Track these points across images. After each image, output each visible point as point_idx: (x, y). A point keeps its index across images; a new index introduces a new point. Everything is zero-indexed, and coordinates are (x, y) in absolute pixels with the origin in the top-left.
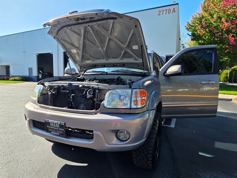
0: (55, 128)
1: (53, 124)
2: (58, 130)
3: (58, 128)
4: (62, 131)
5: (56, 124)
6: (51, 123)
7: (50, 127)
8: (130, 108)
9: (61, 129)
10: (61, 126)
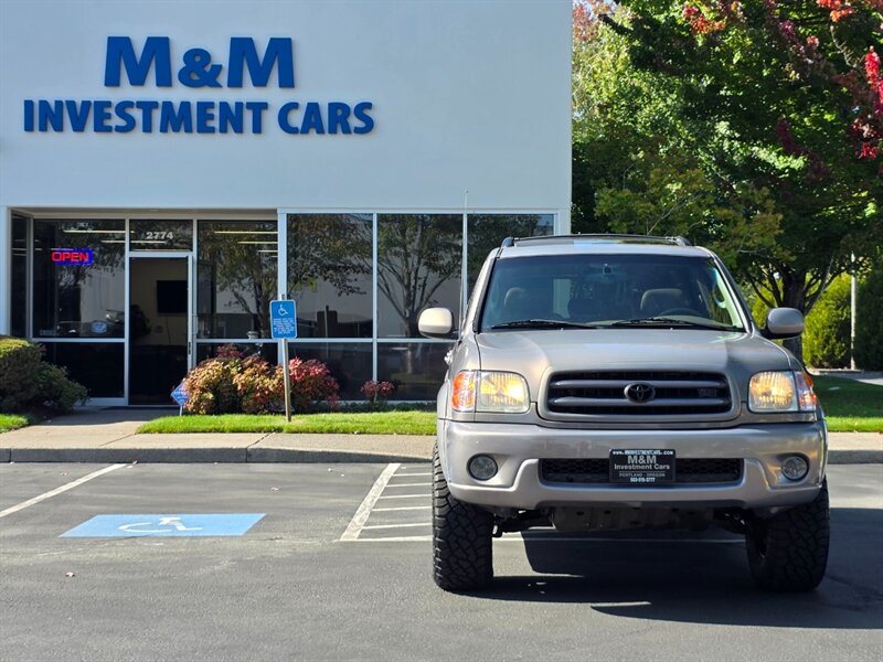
0: (643, 467)
1: (635, 457)
2: (654, 469)
3: (653, 464)
4: (666, 469)
5: (645, 456)
6: (630, 457)
7: (626, 467)
8: (799, 412)
9: (662, 467)
10: (661, 459)
